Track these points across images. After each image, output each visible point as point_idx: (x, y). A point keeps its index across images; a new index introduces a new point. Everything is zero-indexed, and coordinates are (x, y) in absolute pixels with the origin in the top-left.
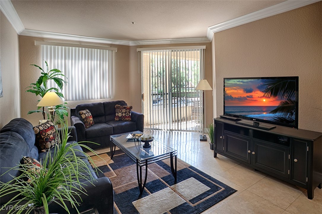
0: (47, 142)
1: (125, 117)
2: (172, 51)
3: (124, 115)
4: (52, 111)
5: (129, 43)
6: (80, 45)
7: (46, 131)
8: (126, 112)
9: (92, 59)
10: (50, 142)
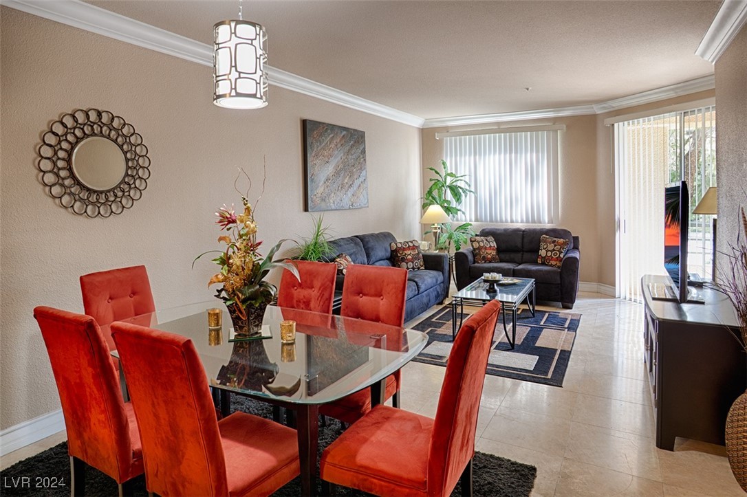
0: (403, 261)
1: (551, 258)
2: (684, 113)
3: (549, 254)
4: (435, 231)
5: (593, 108)
6: (499, 128)
7: (404, 249)
8: (554, 250)
9: (516, 152)
10: (407, 263)
